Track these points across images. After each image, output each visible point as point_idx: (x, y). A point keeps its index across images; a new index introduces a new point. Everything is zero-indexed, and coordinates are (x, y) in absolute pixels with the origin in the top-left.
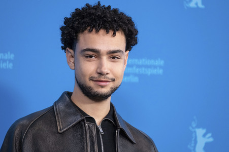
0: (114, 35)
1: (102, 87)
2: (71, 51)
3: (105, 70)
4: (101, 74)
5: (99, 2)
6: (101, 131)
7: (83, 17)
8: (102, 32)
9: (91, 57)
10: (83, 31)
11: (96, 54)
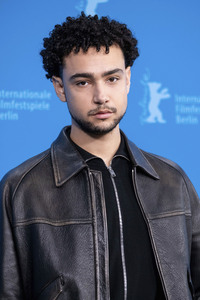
0: (107, 51)
1: (103, 120)
2: (58, 79)
3: (103, 97)
4: (99, 103)
5: (83, 13)
6: (113, 173)
7: (66, 36)
8: (91, 50)
9: (83, 83)
10: (68, 54)
11: (90, 79)
